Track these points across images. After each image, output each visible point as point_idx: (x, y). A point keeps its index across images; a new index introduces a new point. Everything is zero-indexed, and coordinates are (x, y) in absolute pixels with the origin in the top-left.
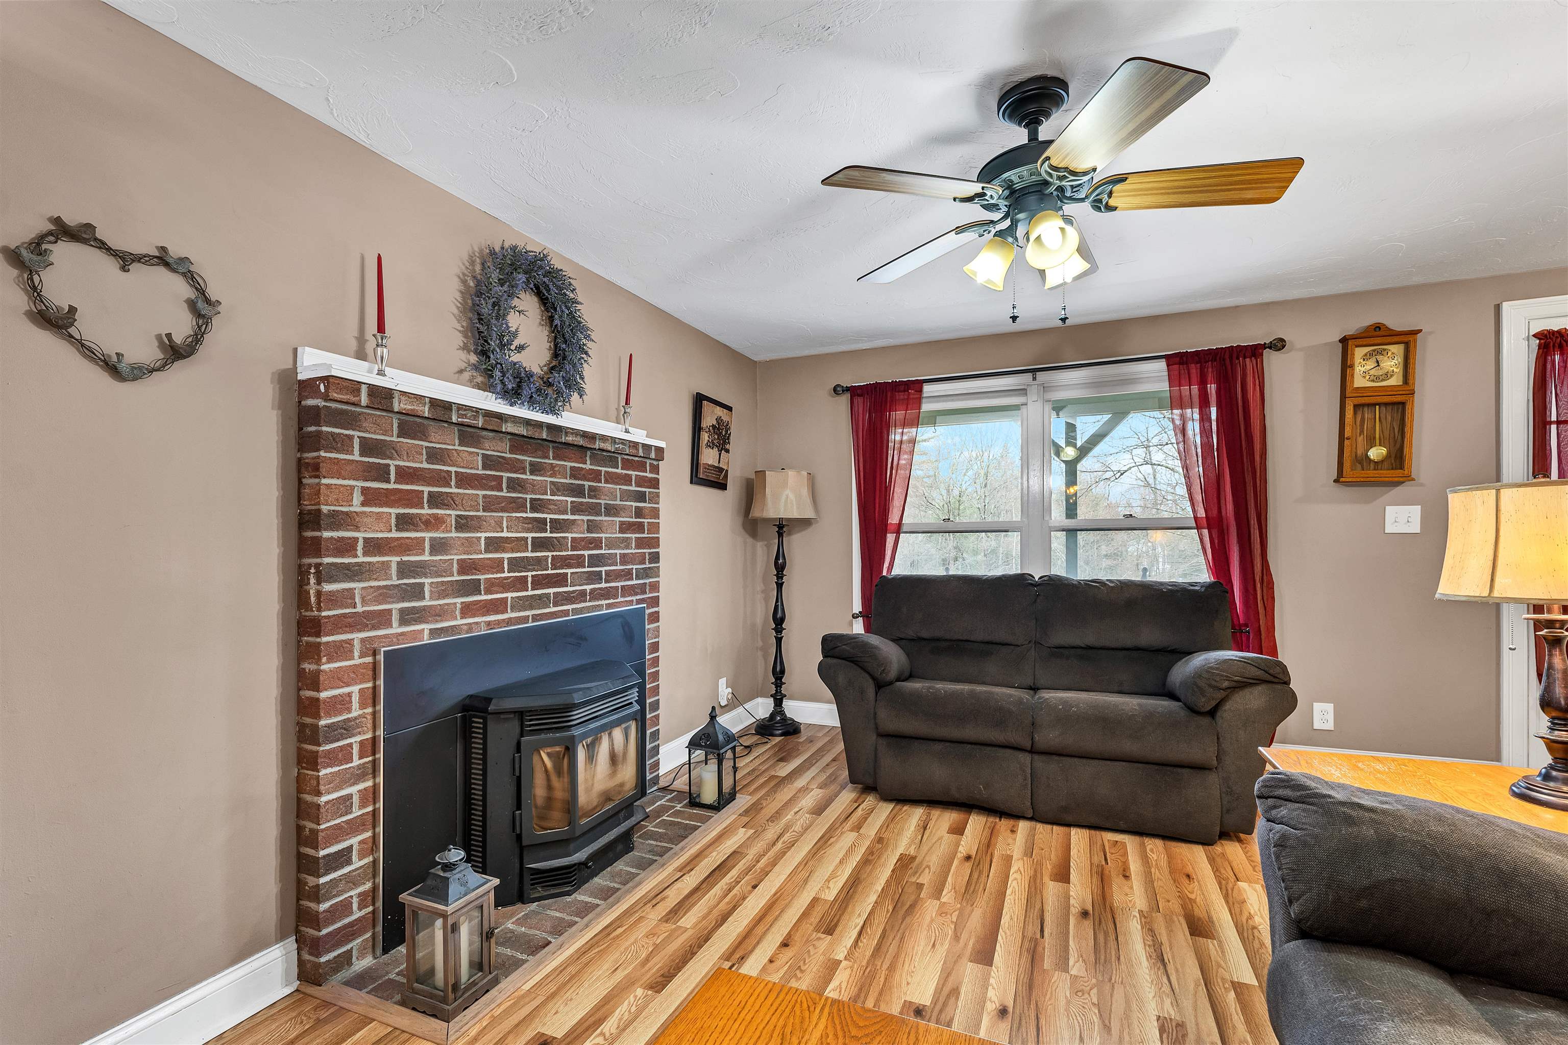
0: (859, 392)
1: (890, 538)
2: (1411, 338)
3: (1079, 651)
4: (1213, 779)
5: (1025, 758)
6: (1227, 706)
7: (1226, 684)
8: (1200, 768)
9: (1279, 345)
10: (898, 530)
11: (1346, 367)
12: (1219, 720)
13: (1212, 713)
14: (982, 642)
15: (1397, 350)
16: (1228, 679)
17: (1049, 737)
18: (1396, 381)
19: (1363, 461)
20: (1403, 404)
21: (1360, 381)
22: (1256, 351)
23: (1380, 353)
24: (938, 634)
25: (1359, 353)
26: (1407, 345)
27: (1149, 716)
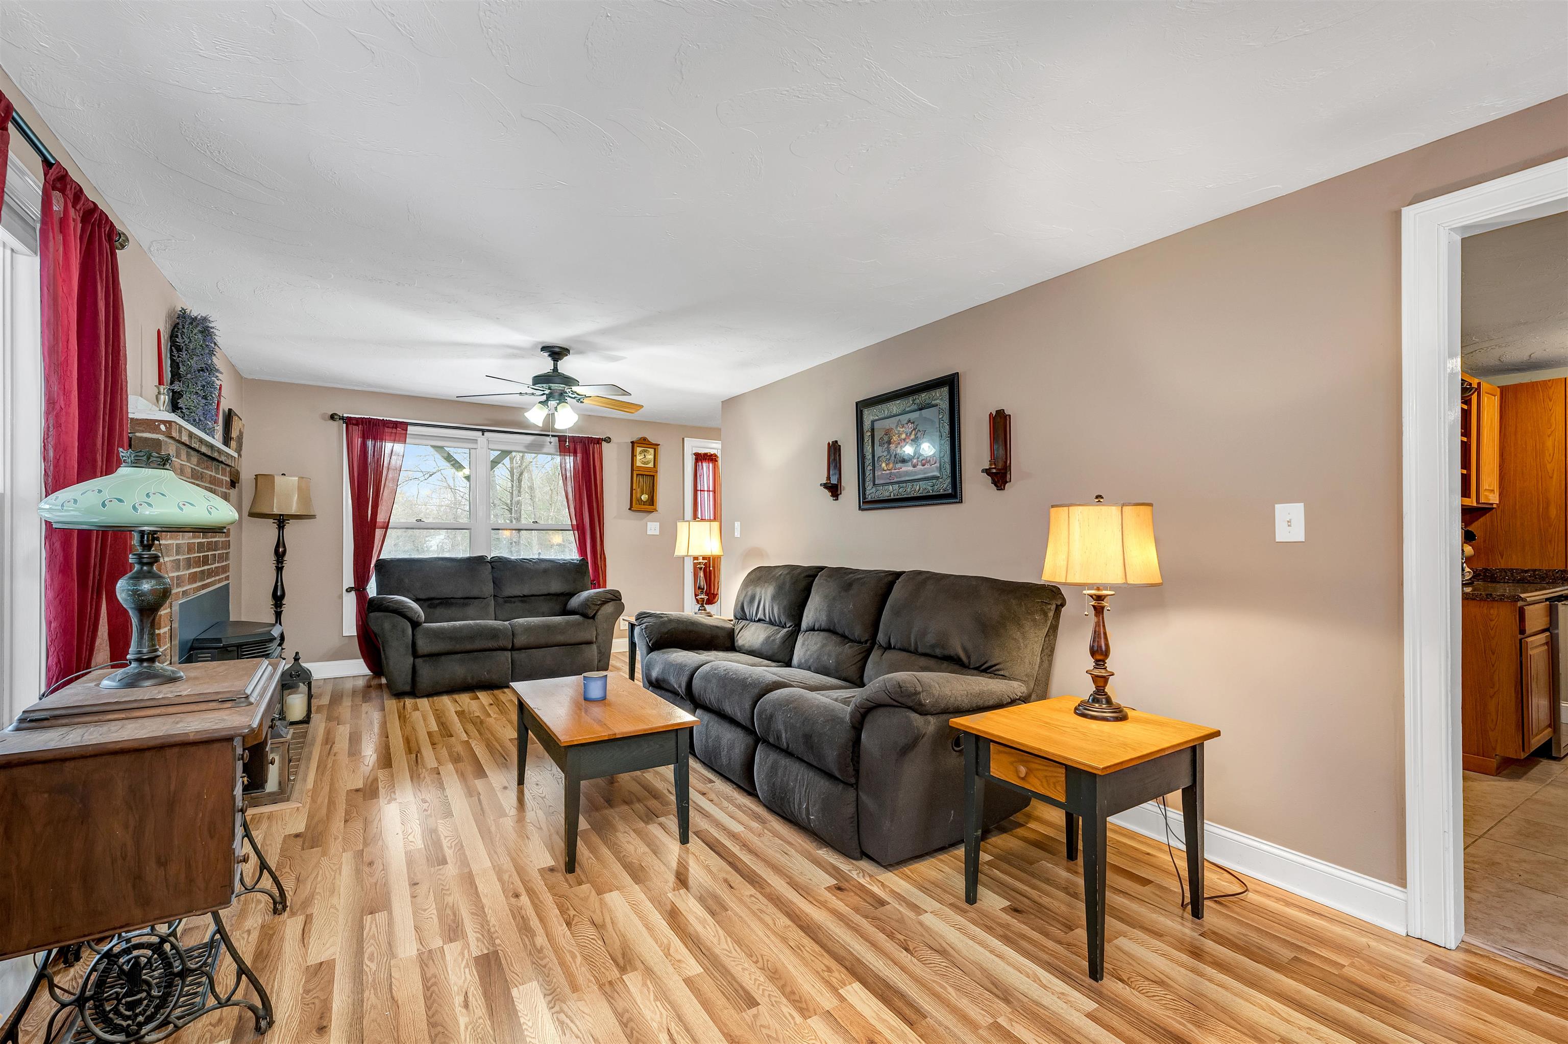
0: (354, 422)
1: (379, 533)
2: (656, 447)
3: (520, 599)
4: (594, 647)
5: (508, 654)
6: (599, 613)
7: (599, 602)
8: (589, 643)
9: (608, 440)
10: (386, 527)
11: (633, 456)
12: (596, 620)
13: (593, 617)
14: (461, 598)
15: (652, 451)
16: (600, 600)
17: (520, 640)
18: (651, 465)
19: (640, 501)
20: (654, 476)
21: (638, 464)
22: (598, 441)
23: (646, 451)
24: (432, 595)
25: (639, 450)
26: (655, 449)
27: (567, 622)
